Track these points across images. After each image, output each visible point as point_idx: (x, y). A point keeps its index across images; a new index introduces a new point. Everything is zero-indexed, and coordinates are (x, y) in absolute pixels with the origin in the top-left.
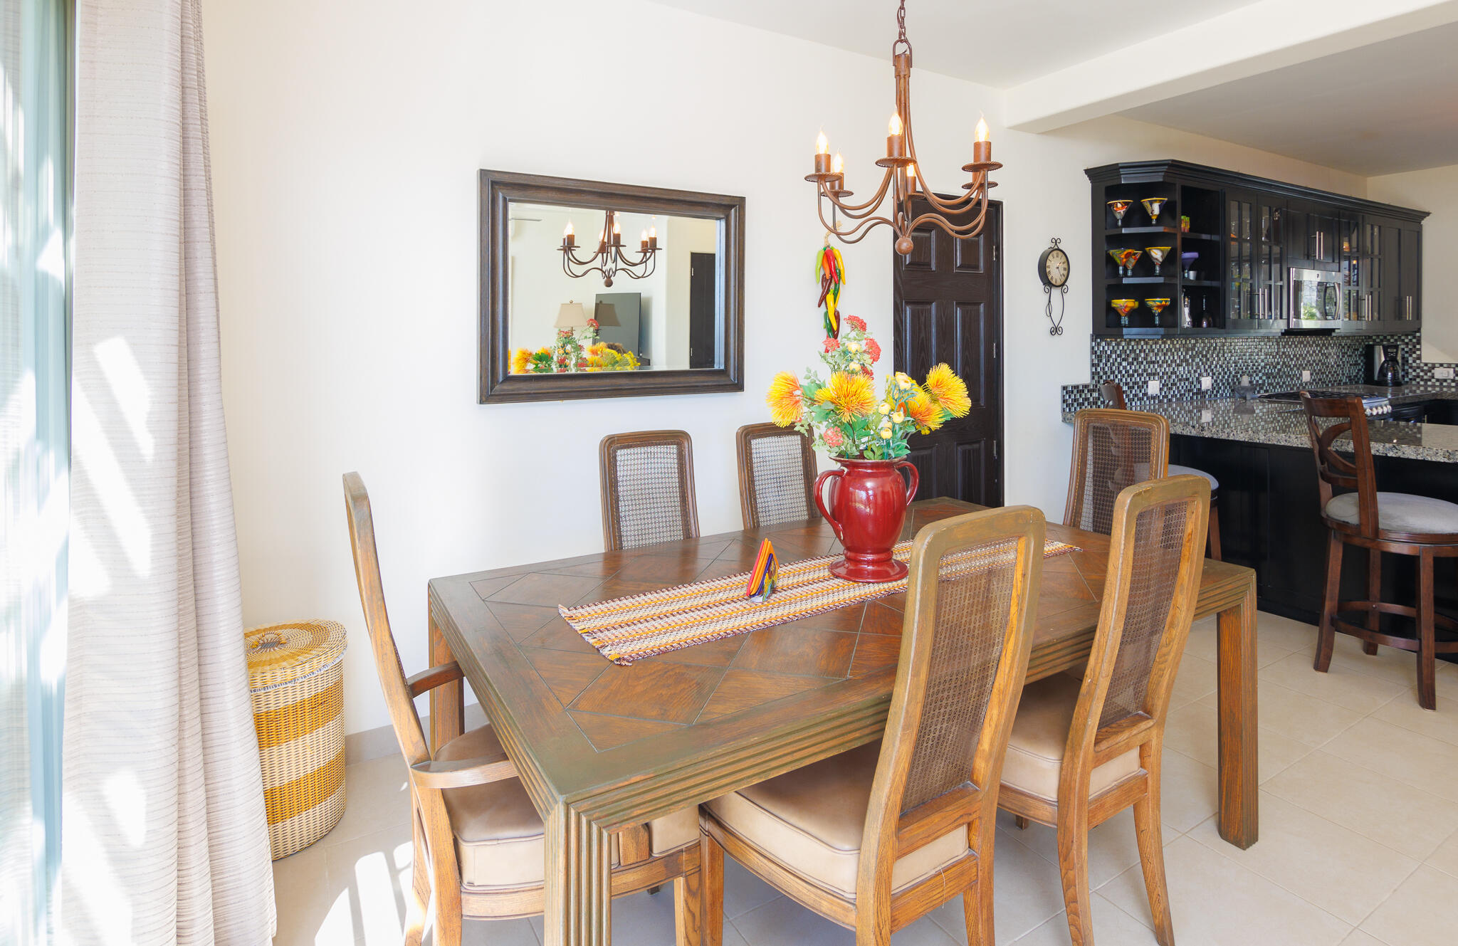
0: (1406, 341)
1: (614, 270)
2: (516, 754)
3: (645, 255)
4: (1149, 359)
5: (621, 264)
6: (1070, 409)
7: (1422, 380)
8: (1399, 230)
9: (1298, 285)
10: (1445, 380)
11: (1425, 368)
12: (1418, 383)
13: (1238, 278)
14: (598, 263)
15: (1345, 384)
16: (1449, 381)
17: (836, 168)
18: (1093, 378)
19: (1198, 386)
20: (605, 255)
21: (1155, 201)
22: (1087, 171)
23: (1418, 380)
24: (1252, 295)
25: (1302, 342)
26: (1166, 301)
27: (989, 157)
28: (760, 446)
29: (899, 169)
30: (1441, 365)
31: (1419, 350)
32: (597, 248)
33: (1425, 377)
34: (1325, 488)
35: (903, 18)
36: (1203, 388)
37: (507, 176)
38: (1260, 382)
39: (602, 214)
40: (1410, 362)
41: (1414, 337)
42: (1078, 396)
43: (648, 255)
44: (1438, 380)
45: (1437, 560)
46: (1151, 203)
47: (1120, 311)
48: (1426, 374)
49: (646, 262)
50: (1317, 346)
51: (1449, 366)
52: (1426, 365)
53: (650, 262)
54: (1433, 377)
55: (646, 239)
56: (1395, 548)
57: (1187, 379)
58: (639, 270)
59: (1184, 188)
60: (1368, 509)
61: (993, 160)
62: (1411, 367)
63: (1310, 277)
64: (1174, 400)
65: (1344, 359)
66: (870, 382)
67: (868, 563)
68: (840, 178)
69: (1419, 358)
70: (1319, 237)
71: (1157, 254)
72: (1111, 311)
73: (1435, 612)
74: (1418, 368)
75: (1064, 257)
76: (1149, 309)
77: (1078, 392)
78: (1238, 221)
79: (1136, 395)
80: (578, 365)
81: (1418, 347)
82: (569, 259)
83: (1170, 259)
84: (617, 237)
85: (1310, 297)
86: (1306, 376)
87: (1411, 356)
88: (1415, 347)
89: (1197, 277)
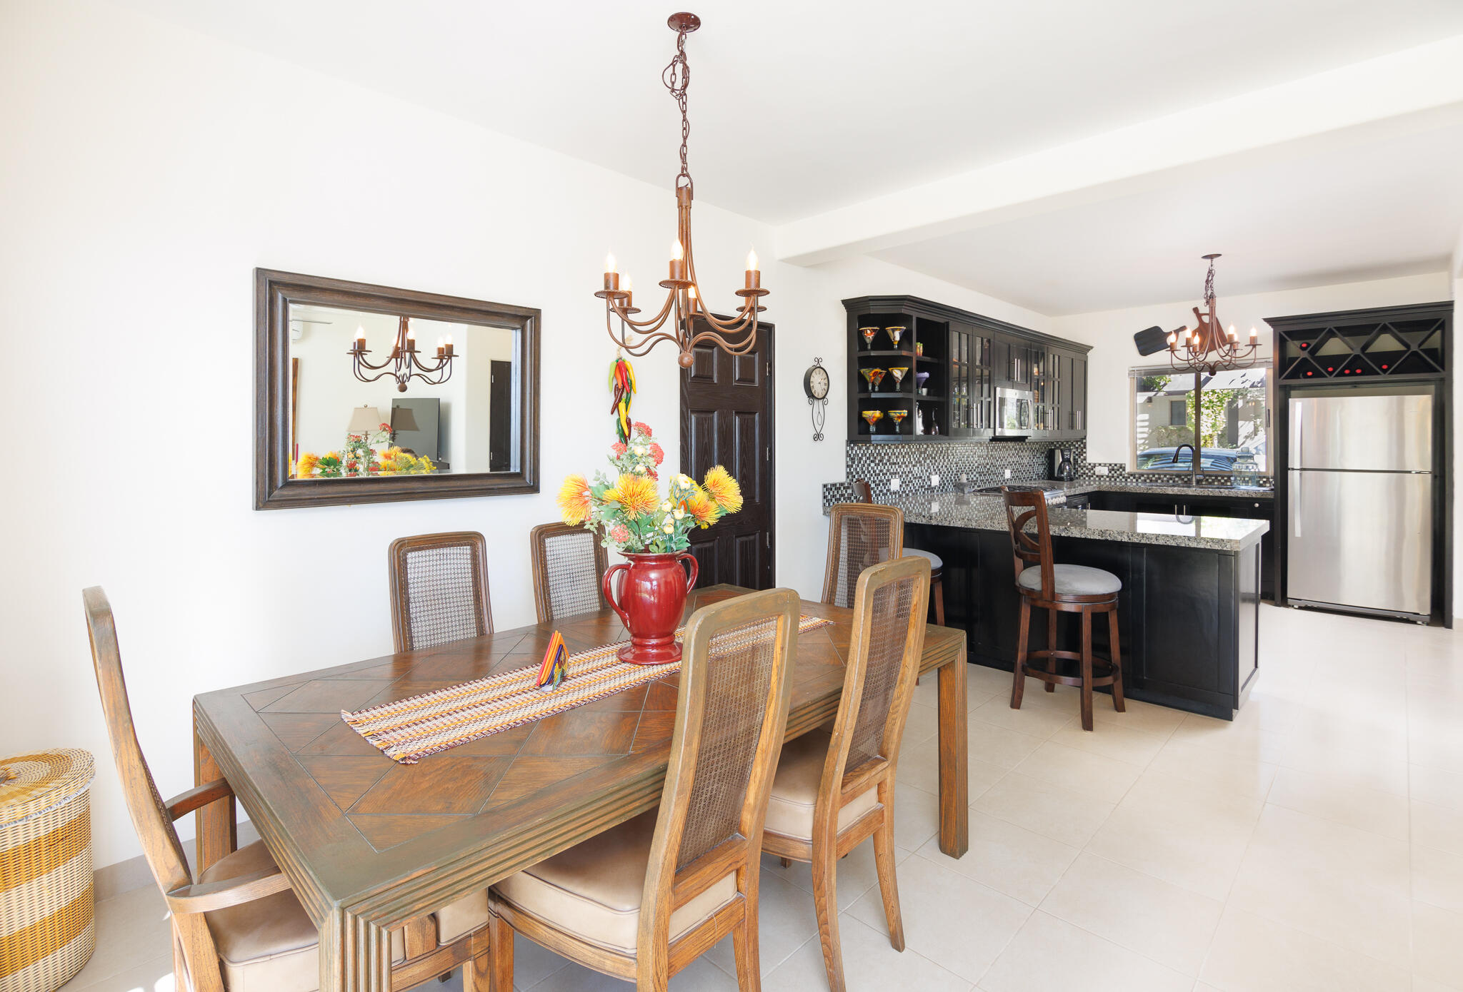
0: (1077, 446)
1: (408, 375)
2: (289, 866)
3: (441, 361)
4: (891, 461)
5: (415, 370)
6: (829, 504)
7: (1087, 476)
8: (1072, 359)
9: (1002, 401)
10: (1102, 476)
11: (1090, 467)
12: (1085, 478)
13: (959, 394)
14: (392, 367)
15: (1035, 479)
16: (1105, 477)
17: (624, 287)
18: (848, 477)
19: (929, 483)
20: (399, 360)
21: (896, 329)
22: (844, 302)
23: (1084, 476)
24: (968, 407)
25: (1005, 447)
26: (905, 413)
27: (758, 285)
28: (553, 543)
29: (681, 291)
30: (1100, 465)
31: (1085, 453)
32: (390, 353)
33: (1089, 474)
34: (1019, 563)
35: (685, 155)
36: (933, 485)
37: (285, 276)
38: (975, 479)
39: (396, 320)
40: (1079, 462)
41: (1082, 443)
42: (836, 493)
43: (445, 361)
44: (1097, 476)
45: (1094, 615)
46: (893, 331)
47: (868, 421)
48: (1090, 472)
49: (442, 368)
50: (1016, 449)
51: (1105, 465)
52: (1090, 464)
53: (447, 368)
54: (1094, 474)
55: (442, 346)
56: (1068, 608)
57: (921, 477)
58: (435, 376)
59: (918, 319)
60: (1048, 578)
61: (762, 287)
62: (1080, 467)
63: (1011, 395)
64: (911, 494)
65: (1034, 461)
66: (654, 482)
67: (653, 647)
68: (628, 296)
69: (1085, 459)
70: (1018, 365)
71: (898, 373)
72: (862, 420)
73: (1093, 655)
74: (1085, 467)
75: (825, 374)
76: (892, 419)
77: (835, 489)
78: (958, 349)
79: (881, 491)
80: (369, 469)
81: (1084, 450)
82: (359, 362)
83: (908, 377)
84: (412, 343)
85: (1011, 411)
86: (1008, 474)
87: (1080, 457)
88: (1082, 450)
89: (928, 393)
